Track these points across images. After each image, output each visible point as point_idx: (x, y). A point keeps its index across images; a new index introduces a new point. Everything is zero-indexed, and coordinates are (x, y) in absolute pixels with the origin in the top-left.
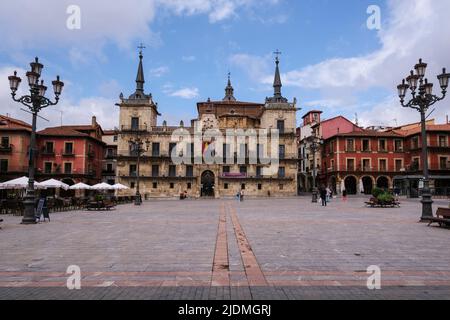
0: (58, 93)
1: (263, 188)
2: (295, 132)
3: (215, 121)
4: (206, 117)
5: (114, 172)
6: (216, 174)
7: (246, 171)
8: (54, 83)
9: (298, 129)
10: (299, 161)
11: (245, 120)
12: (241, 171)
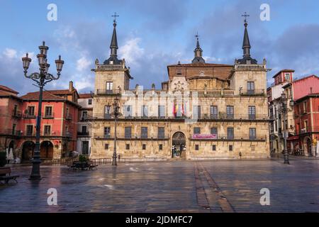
0: (59, 70)
1: (234, 149)
2: (266, 92)
3: (185, 83)
4: (176, 80)
5: (88, 134)
6: (187, 136)
7: (216, 132)
8: (56, 62)
9: (269, 90)
10: (271, 122)
11: (215, 81)
12: (212, 133)
